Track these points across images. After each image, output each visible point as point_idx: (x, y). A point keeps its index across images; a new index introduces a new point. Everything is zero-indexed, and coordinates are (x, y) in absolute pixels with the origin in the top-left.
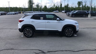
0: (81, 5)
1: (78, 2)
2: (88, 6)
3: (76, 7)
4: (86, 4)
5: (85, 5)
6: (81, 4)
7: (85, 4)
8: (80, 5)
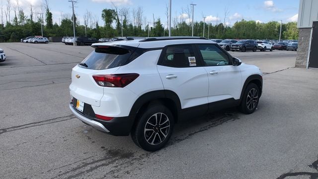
0: (114, 21)
1: (105, 11)
2: (131, 25)
3: (97, 25)
4: (127, 19)
5: (125, 21)
6: (115, 19)
7: (123, 18)
8: (111, 21)
